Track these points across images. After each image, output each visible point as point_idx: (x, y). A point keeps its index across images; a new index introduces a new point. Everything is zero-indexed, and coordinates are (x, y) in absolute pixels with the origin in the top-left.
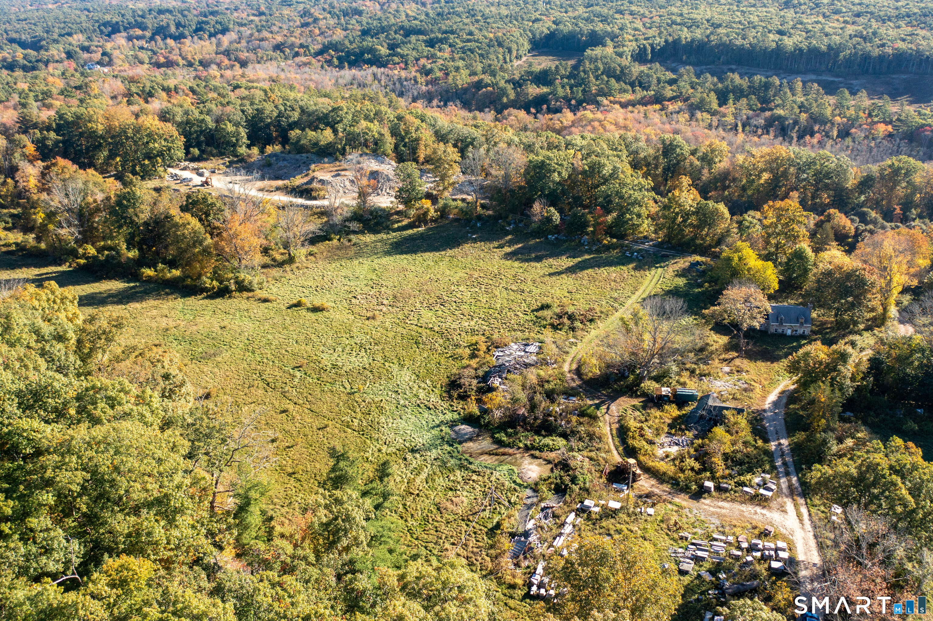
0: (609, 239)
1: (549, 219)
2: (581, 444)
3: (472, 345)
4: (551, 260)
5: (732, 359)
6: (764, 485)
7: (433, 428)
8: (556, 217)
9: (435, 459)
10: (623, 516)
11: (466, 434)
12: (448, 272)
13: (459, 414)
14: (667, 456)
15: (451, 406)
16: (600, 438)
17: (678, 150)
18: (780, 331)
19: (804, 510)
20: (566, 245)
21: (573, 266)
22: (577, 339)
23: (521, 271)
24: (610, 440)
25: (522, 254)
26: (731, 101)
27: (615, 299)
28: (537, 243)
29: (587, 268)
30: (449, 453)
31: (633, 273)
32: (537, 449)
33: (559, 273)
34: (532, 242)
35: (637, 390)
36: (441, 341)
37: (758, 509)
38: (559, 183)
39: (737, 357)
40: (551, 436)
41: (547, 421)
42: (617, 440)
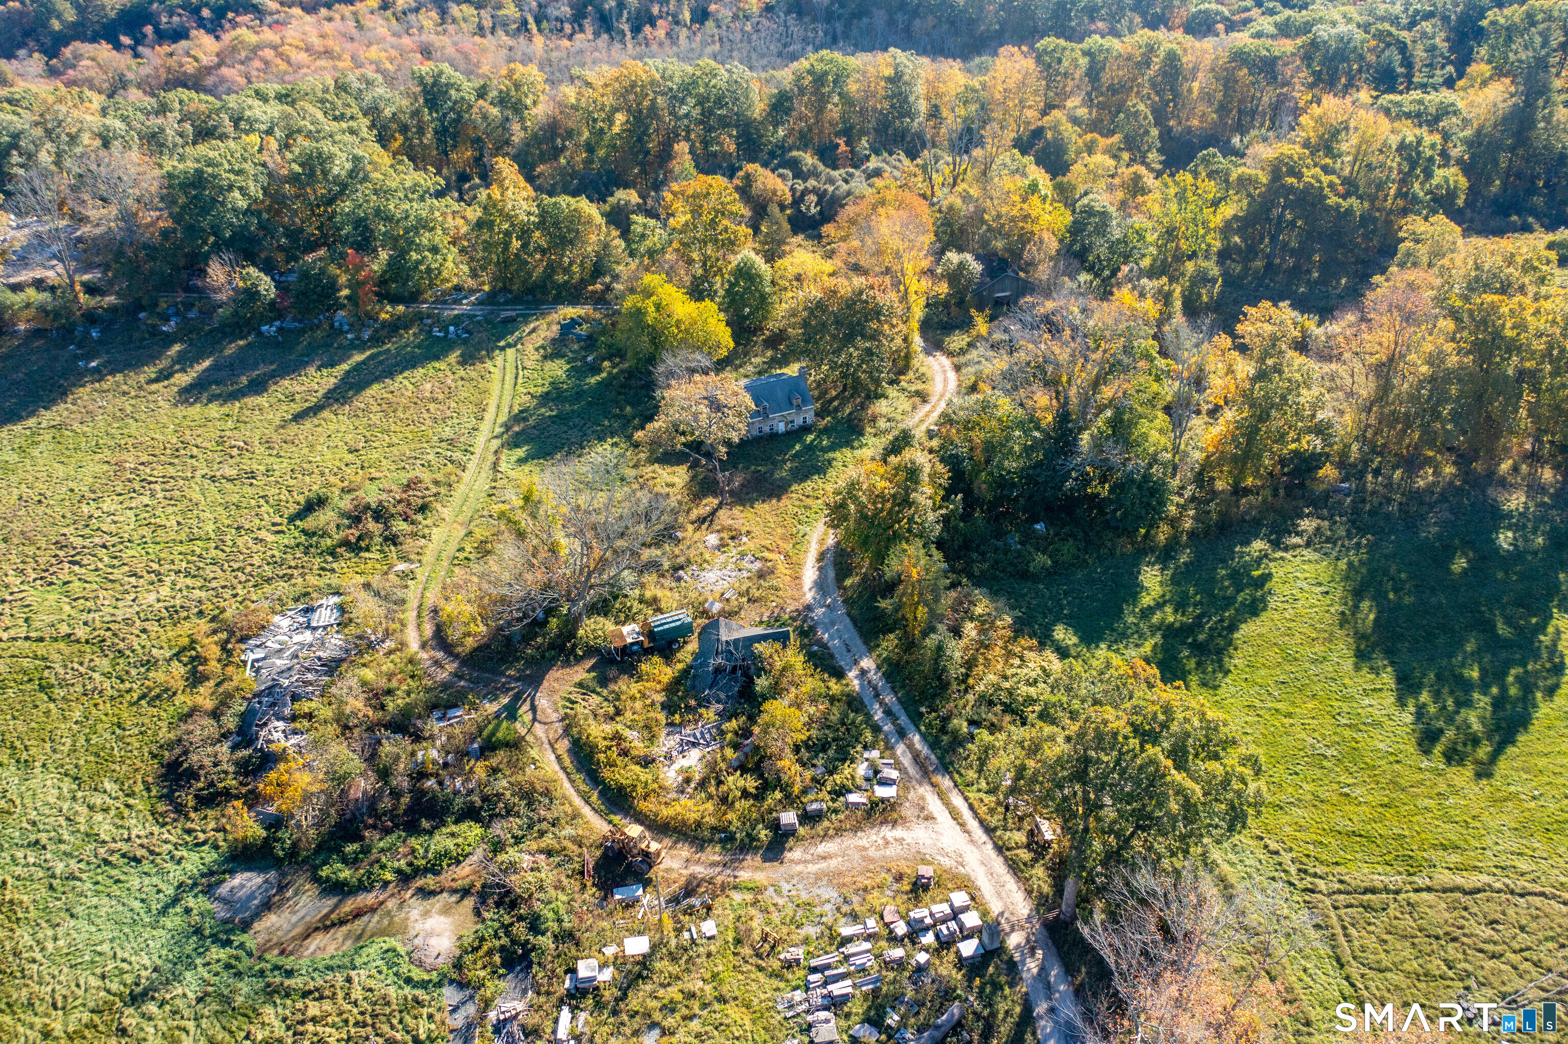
0: (389, 308)
1: (251, 294)
2: (515, 823)
3: (184, 649)
4: (286, 382)
5: (713, 513)
6: (875, 776)
7: (164, 911)
8: (266, 285)
9: (200, 1000)
10: (662, 965)
11: (251, 897)
12: (60, 471)
13: (216, 847)
14: (688, 781)
15: (189, 832)
16: (547, 793)
17: (453, 92)
18: (766, 429)
19: (957, 801)
20: (305, 339)
21: (336, 388)
22: (411, 561)
23: (230, 425)
24: (567, 785)
25: (217, 383)
27: (451, 442)
28: (241, 348)
29: (367, 384)
30: (228, 966)
31: (462, 373)
32: (426, 871)
33: (315, 410)
34: (231, 349)
35: (574, 646)
36: (104, 664)
37: (888, 832)
38: (248, 212)
39: (720, 506)
40: (444, 824)
41: (423, 793)
42: (579, 777)
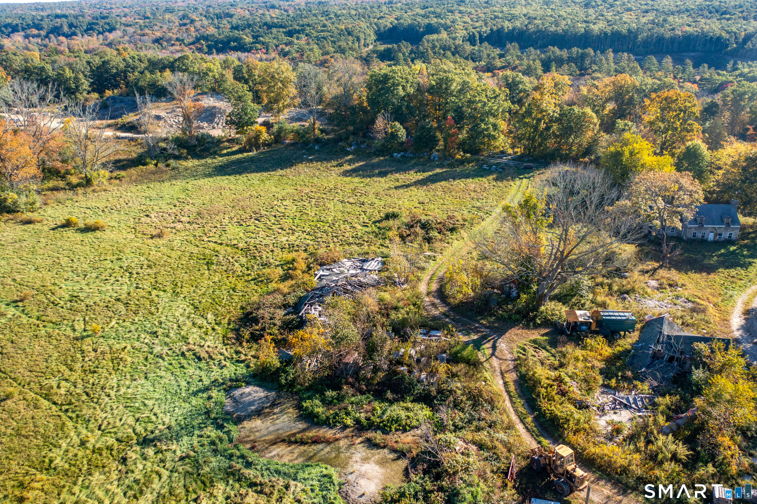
0: (462, 153)
1: (394, 136)
2: (459, 415)
3: (288, 263)
4: (397, 175)
5: (655, 270)
7: (195, 394)
8: (402, 133)
9: (182, 459)
11: (251, 403)
12: (274, 189)
13: (248, 366)
14: (618, 431)
15: (237, 352)
16: (491, 402)
17: (521, 86)
18: (699, 235)
20: (413, 162)
21: (422, 180)
22: (435, 252)
23: (362, 185)
24: (508, 403)
25: (363, 171)
26: (554, 68)
27: (479, 208)
28: (381, 161)
29: (440, 181)
30: (213, 443)
31: (495, 183)
32: (378, 428)
33: (407, 186)
34: (375, 160)
35: (536, 316)
36: (243, 260)
38: (403, 98)
39: (661, 267)
40: (403, 399)
41: (395, 373)
42: (519, 402)
